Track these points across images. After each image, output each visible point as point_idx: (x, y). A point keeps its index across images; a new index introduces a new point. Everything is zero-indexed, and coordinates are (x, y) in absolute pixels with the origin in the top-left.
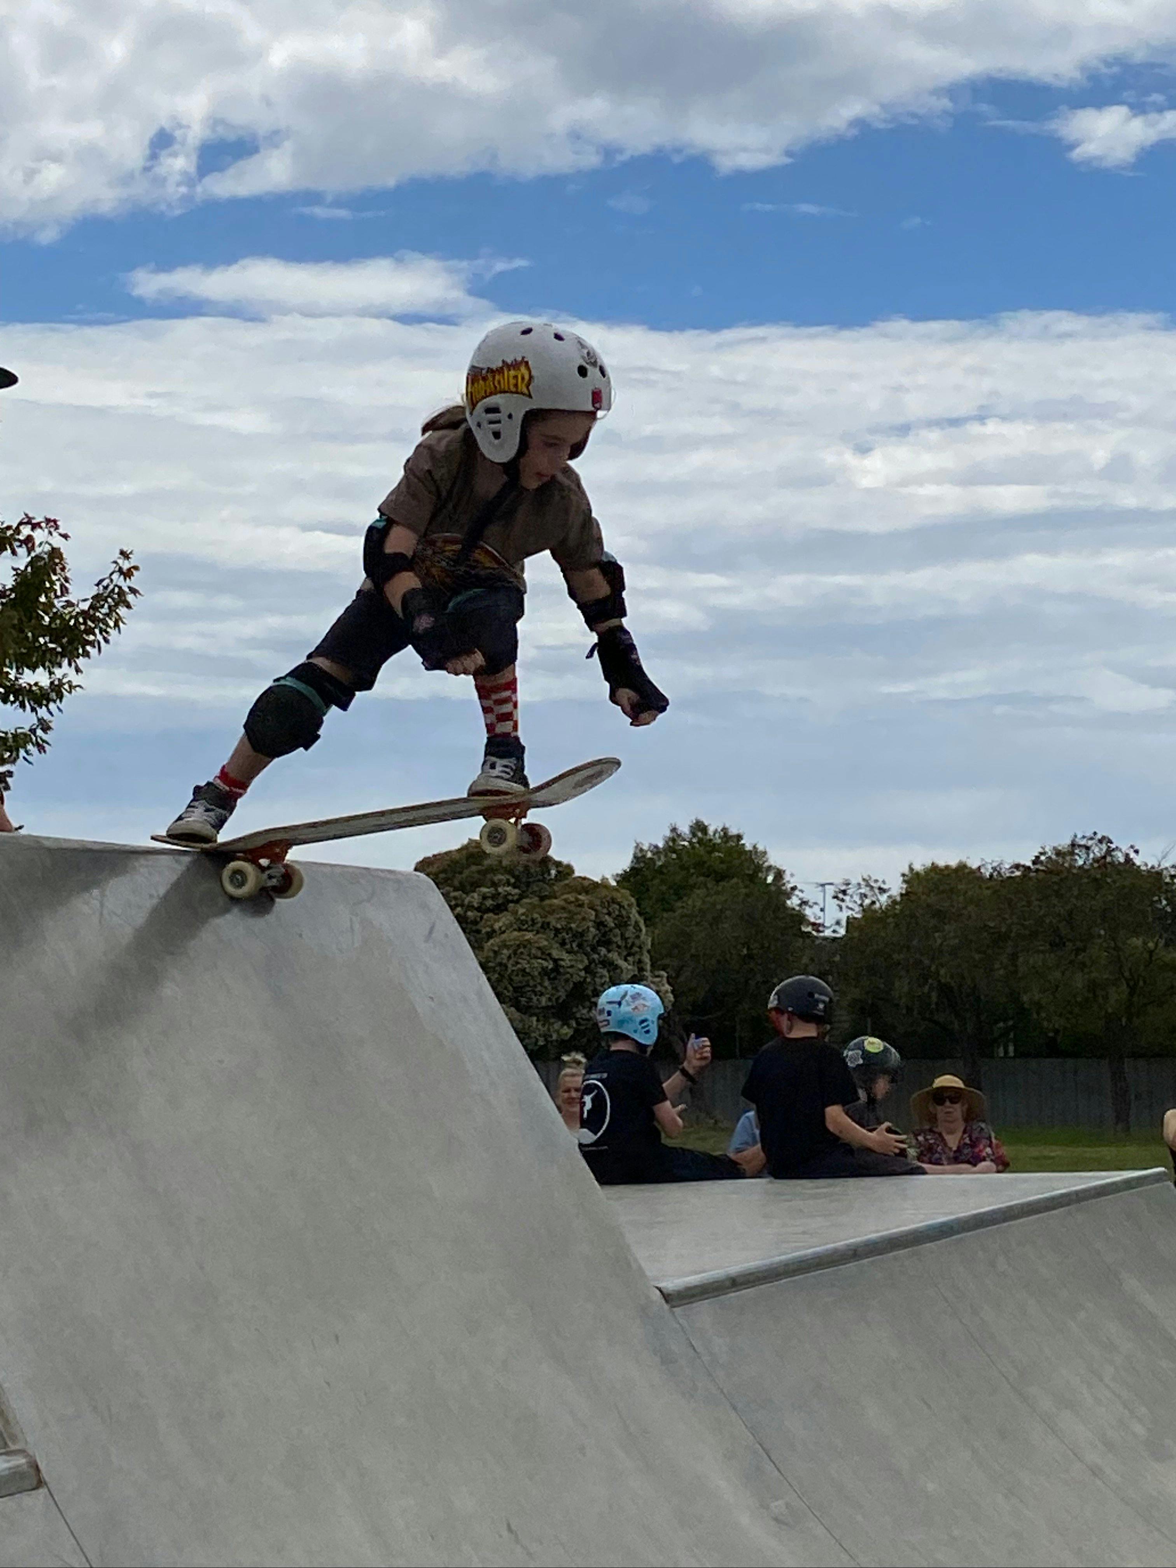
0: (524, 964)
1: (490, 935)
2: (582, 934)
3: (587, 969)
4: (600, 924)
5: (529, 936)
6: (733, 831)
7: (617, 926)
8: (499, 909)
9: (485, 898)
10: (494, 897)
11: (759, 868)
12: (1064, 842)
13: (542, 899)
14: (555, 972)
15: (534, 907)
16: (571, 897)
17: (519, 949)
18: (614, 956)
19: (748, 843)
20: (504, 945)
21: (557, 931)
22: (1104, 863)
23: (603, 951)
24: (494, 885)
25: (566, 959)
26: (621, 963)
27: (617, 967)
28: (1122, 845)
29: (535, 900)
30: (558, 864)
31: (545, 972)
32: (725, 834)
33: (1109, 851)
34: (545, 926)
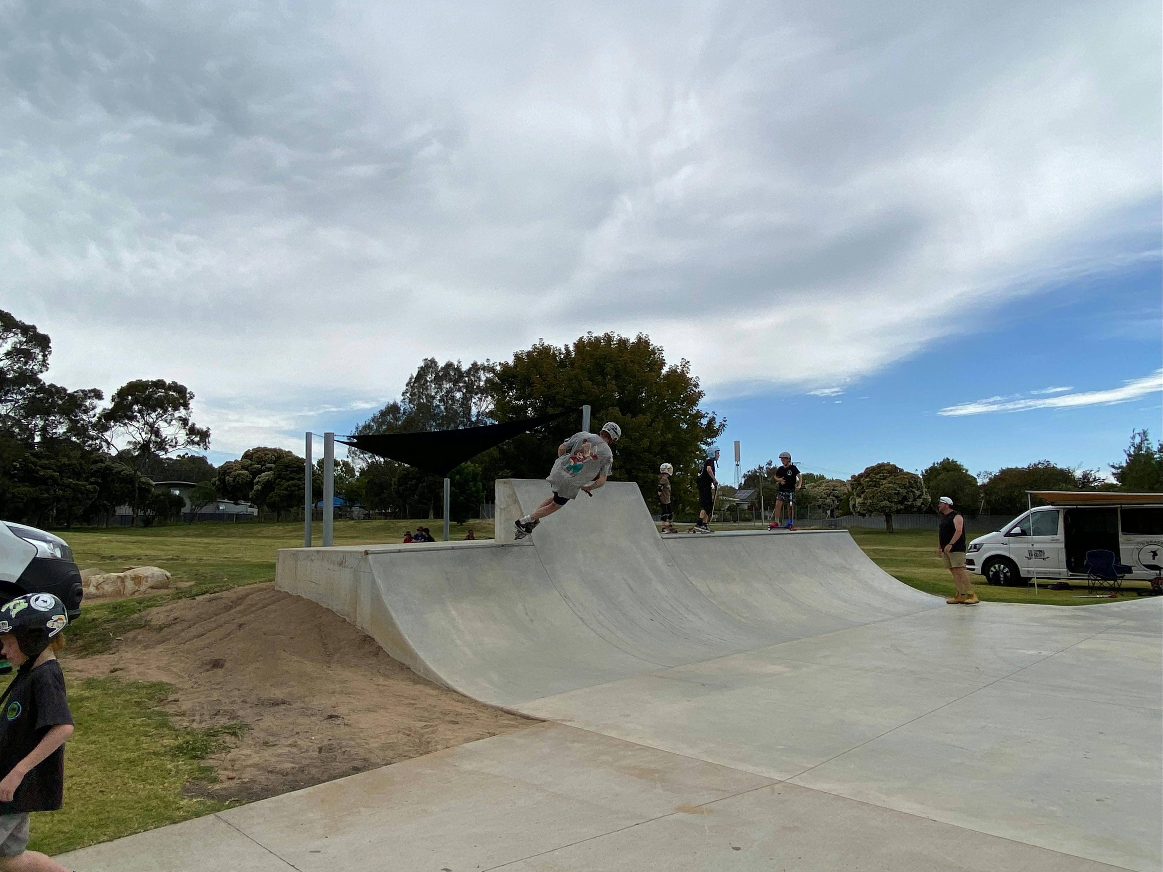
0: (890, 492)
1: (882, 485)
2: (904, 485)
3: (907, 493)
4: (909, 482)
5: (891, 485)
6: (955, 460)
7: (915, 483)
8: (884, 479)
9: (881, 476)
10: (883, 476)
11: (961, 469)
12: (1037, 462)
13: (895, 476)
14: (898, 494)
15: (893, 479)
16: (902, 476)
17: (888, 488)
18: (914, 490)
19: (958, 463)
20: (885, 487)
21: (898, 484)
22: (1046, 468)
23: (911, 489)
24: (883, 473)
25: (901, 490)
26: (916, 491)
27: (915, 492)
28: (1052, 463)
29: (893, 477)
30: (900, 469)
31: (895, 493)
32: (953, 461)
33: (1048, 465)
34: (895, 483)
